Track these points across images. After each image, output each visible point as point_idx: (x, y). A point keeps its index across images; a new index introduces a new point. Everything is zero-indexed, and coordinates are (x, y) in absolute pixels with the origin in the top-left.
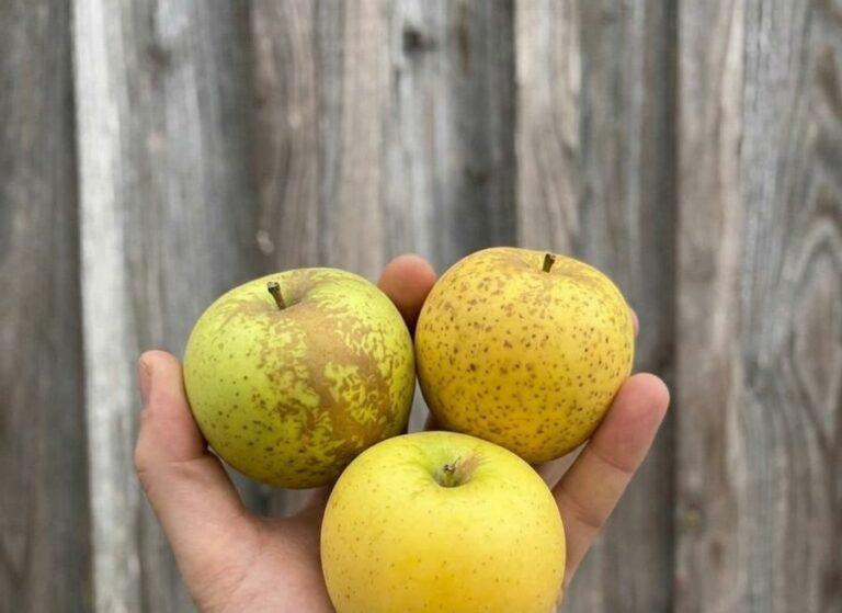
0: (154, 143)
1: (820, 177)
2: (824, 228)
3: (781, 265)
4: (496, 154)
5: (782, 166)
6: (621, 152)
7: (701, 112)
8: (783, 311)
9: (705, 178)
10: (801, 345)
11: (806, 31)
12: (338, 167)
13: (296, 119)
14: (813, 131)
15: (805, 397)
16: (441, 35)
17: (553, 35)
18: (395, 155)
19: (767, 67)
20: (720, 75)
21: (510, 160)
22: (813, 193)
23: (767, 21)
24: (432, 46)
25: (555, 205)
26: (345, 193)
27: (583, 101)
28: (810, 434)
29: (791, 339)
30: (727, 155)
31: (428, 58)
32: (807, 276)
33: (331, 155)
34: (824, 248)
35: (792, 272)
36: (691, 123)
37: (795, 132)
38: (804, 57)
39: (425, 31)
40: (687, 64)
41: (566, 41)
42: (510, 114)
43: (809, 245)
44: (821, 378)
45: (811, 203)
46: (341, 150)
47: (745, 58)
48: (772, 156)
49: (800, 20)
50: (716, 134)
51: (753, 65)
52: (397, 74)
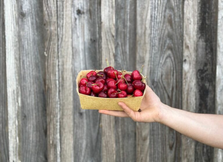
0: (22, 33)
1: (168, 41)
2: (169, 52)
3: (160, 60)
4: (98, 36)
5: (160, 39)
6: (125, 36)
7: (142, 28)
8: (160, 69)
9: (142, 42)
10: (164, 77)
11: (165, 11)
12: (62, 39)
13: (52, 28)
14: (166, 32)
15: (165, 88)
16: (85, 11)
17: (109, 11)
18: (75, 36)
19: (157, 19)
20: (146, 21)
21: (100, 37)
22: (167, 45)
23: (156, 9)
24: (83, 13)
25: (110, 47)
26: (63, 44)
27: (116, 25)
28: (166, 95)
29: (162, 76)
30: (147, 37)
31: (83, 16)
32: (165, 62)
33: (61, 36)
34: (169, 56)
35: (162, 61)
36: (139, 30)
37: (163, 32)
38: (165, 17)
39: (82, 10)
40: (138, 18)
41: (112, 13)
42: (100, 28)
43: (165, 56)
44: (168, 84)
45: (166, 47)
46: (63, 35)
47: (151, 17)
48: (157, 37)
49: (164, 9)
50: (145, 33)
51: (153, 18)
52: (76, 19)
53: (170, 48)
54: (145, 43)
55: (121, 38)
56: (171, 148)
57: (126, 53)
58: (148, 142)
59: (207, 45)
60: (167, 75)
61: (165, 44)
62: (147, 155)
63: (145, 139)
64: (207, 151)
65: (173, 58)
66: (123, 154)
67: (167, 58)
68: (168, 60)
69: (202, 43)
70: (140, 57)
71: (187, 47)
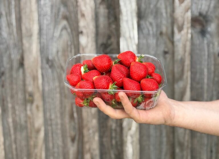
53: (66, 18)
54: (31, 11)
55: (5, 6)
56: (73, 140)
57: (12, 24)
58: (42, 134)
59: (109, 13)
60: (64, 51)
61: (59, 12)
62: (41, 150)
63: (38, 131)
64: (116, 143)
65: (69, 30)
66: (16, 149)
67: (62, 30)
68: (64, 32)
69: (103, 10)
70: (26, 29)
71: (83, 15)
